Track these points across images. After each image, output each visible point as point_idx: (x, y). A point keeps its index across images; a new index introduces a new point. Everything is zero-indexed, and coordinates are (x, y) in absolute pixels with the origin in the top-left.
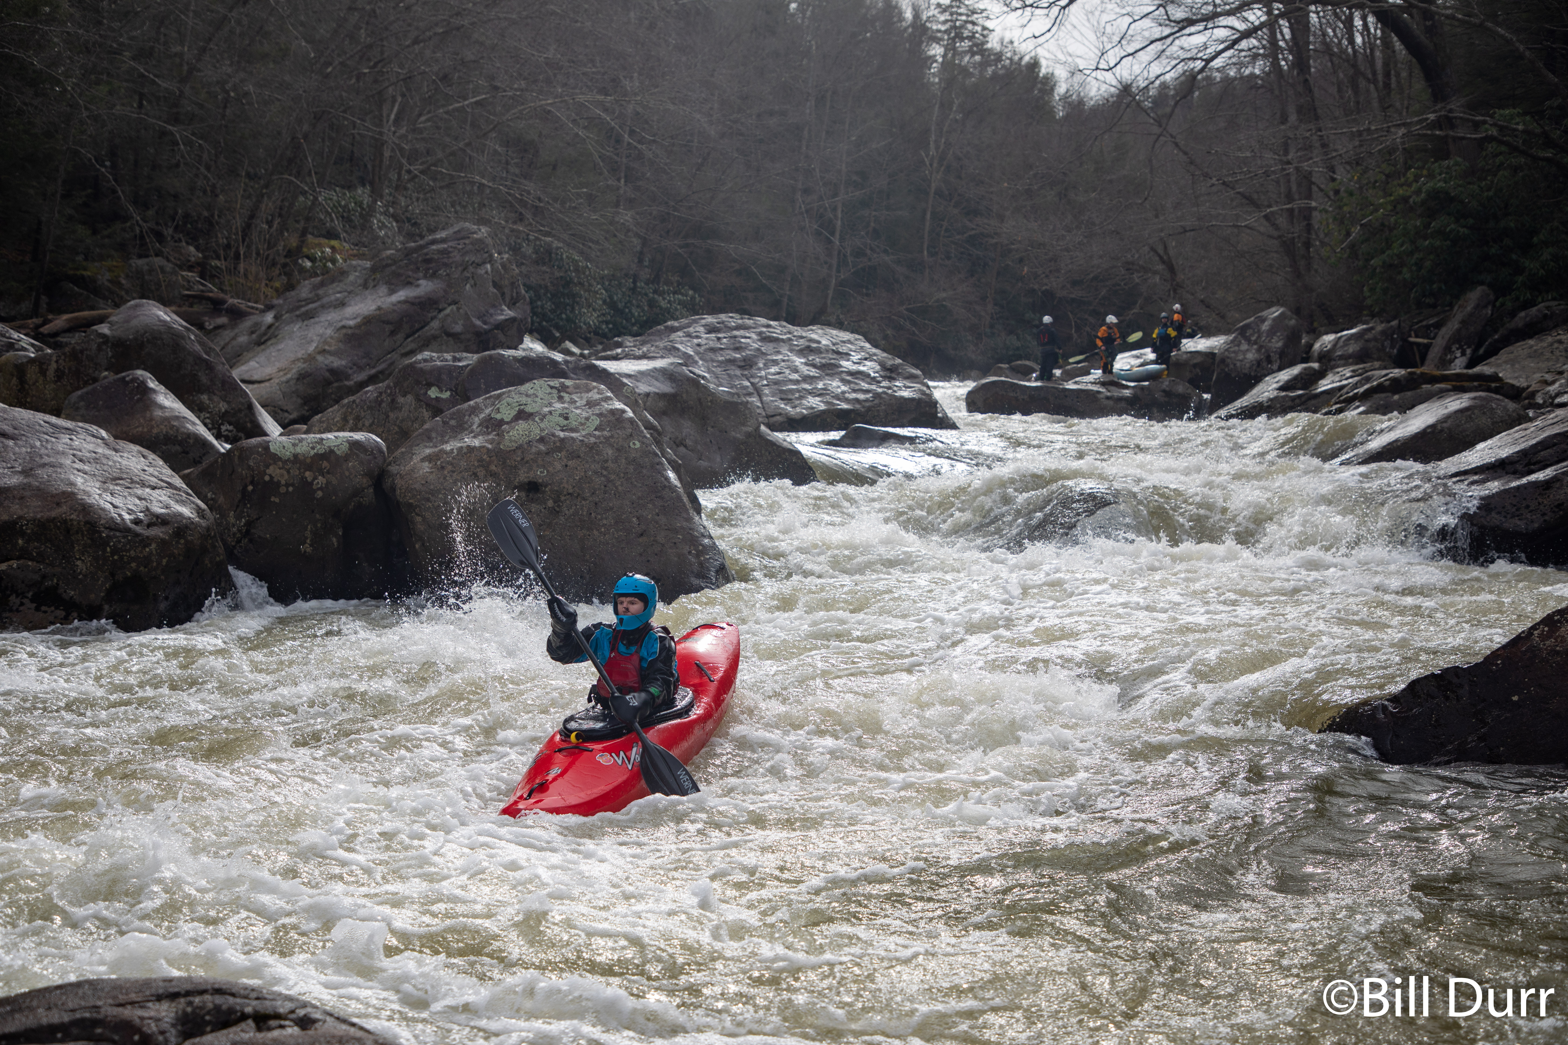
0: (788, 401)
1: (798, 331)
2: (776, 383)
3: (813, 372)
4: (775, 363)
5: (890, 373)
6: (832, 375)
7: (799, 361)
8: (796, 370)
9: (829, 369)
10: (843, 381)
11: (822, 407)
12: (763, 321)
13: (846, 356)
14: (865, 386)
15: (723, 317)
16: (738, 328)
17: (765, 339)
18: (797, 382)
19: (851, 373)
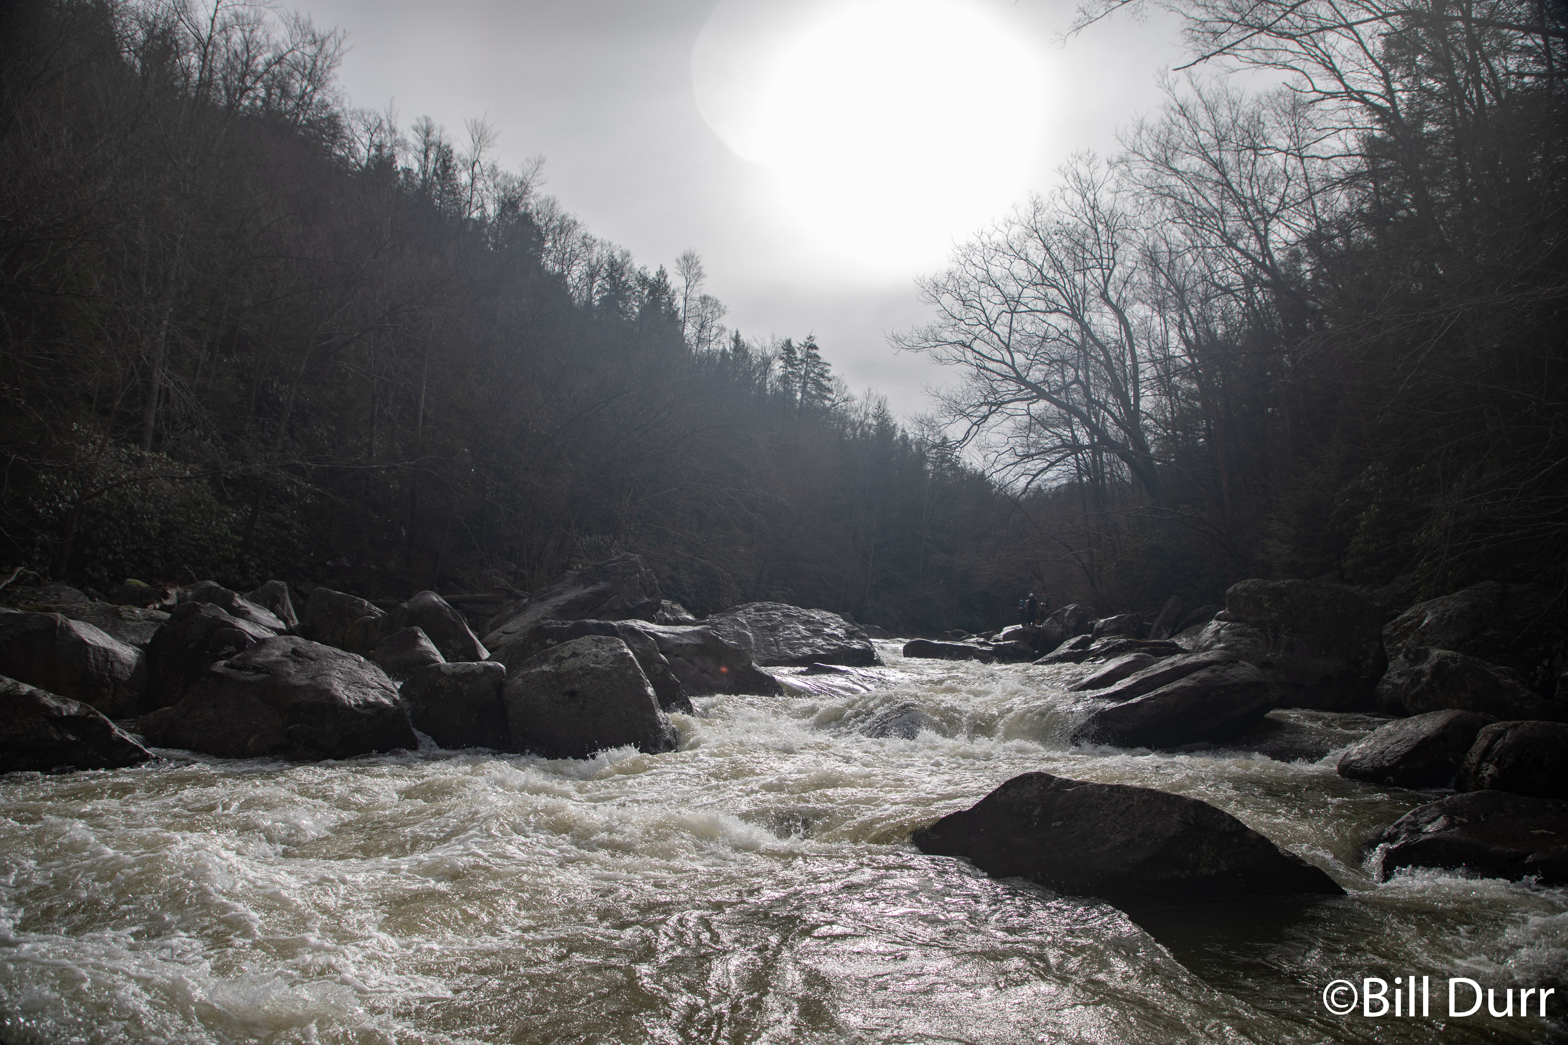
0: (791, 649)
1: (804, 611)
2: (788, 639)
3: (808, 634)
4: (789, 628)
5: (850, 635)
6: (818, 636)
7: (801, 627)
8: (799, 633)
9: (817, 633)
10: (824, 639)
11: (810, 653)
12: (786, 606)
13: (828, 626)
14: (835, 642)
15: (765, 603)
16: (772, 609)
17: (785, 615)
18: (798, 639)
19: (828, 635)
